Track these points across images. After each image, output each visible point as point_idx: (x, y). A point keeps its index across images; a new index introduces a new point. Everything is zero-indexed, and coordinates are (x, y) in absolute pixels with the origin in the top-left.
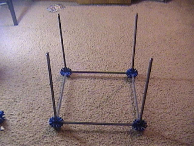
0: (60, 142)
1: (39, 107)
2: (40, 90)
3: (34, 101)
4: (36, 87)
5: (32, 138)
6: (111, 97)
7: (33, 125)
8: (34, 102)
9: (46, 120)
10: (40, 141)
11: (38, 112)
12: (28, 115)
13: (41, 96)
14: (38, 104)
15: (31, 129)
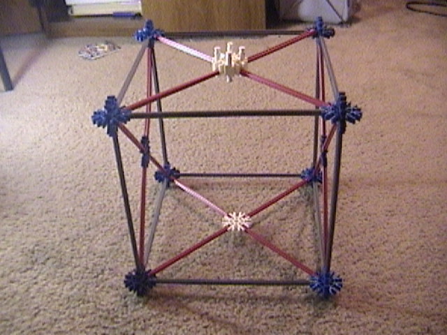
0: (88, 330)
1: (48, 259)
2: (53, 223)
3: (36, 245)
4: (45, 217)
5: (28, 324)
6: (208, 230)
7: (32, 295)
8: (36, 248)
9: (62, 285)
10: (44, 329)
11: (45, 269)
12: (23, 274)
13: (54, 236)
14: (46, 253)
15: (27, 305)
